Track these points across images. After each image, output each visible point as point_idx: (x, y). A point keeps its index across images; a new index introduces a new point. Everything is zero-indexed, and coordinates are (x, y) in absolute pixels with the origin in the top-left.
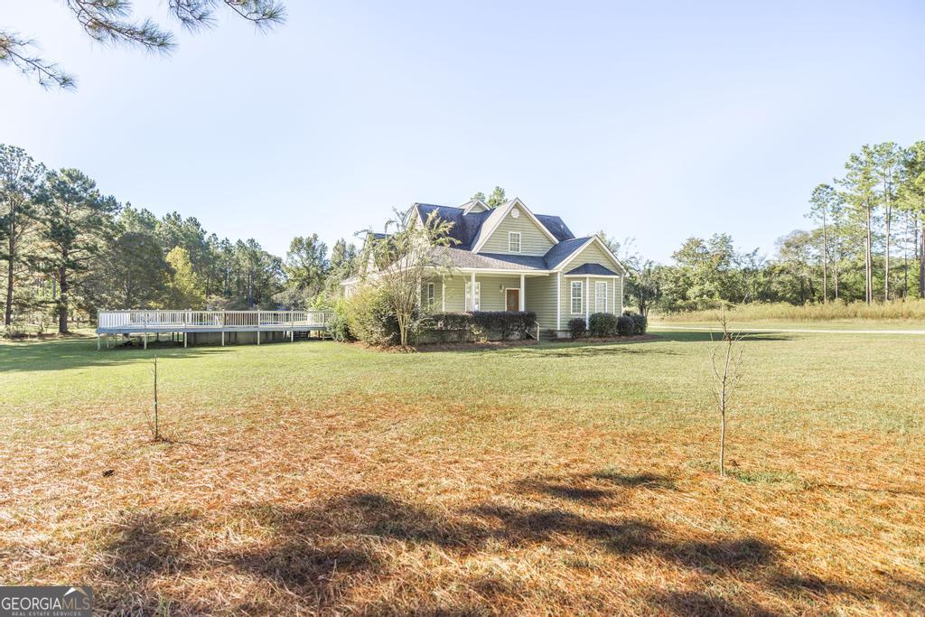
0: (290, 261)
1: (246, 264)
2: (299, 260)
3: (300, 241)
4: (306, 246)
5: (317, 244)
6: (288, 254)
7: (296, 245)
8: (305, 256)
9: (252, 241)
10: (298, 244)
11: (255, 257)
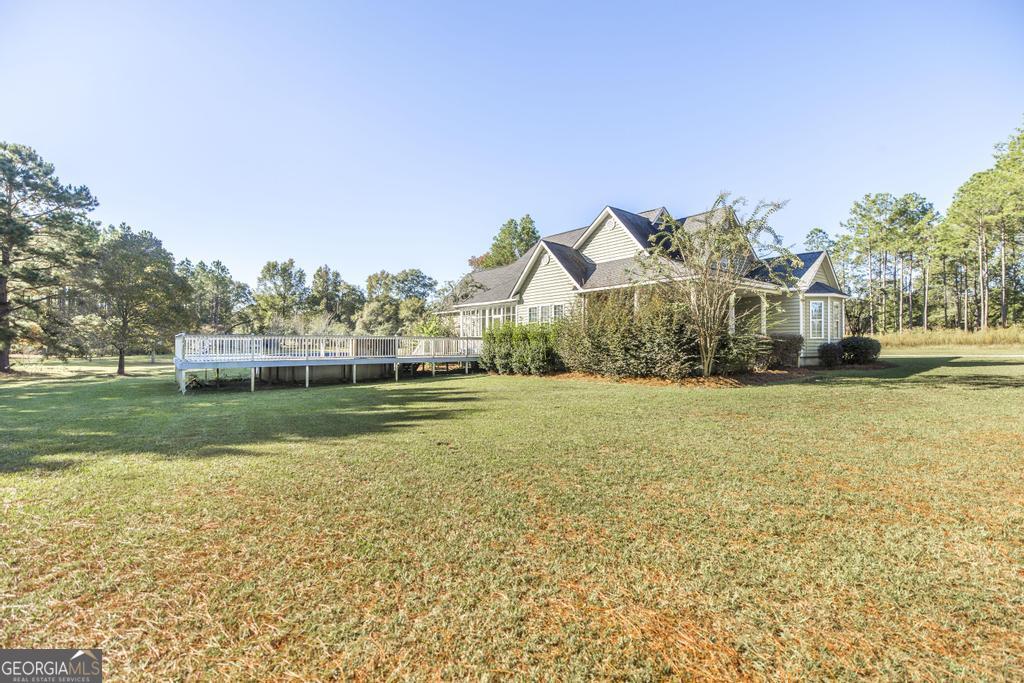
0: (262, 287)
1: (211, 289)
2: (274, 287)
3: (275, 266)
4: (283, 272)
5: (294, 271)
6: (260, 280)
7: (269, 270)
8: (279, 283)
9: (218, 264)
10: (271, 270)
11: (222, 282)
